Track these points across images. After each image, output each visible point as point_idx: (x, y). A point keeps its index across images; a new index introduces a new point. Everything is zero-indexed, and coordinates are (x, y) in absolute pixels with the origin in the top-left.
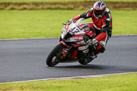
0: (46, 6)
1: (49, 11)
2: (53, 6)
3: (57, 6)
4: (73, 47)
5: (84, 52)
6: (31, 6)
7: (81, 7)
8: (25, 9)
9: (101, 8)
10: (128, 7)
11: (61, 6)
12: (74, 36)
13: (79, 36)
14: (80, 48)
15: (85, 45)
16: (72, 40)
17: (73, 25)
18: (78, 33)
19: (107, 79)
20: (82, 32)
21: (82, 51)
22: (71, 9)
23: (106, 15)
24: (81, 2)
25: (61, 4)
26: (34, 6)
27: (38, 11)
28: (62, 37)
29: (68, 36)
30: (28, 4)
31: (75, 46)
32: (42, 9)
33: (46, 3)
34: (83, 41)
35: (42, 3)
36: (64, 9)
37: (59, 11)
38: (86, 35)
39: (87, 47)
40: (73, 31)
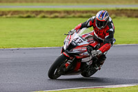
4: (76, 58)
5: (88, 63)
9: (104, 19)
12: (77, 46)
13: (82, 46)
14: (84, 60)
15: (89, 56)
16: (75, 51)
17: (76, 36)
18: (82, 44)
20: (86, 43)
21: (85, 63)
28: (65, 48)
29: (71, 46)
31: (78, 57)
34: (87, 52)
39: (91, 58)
40: (77, 41)
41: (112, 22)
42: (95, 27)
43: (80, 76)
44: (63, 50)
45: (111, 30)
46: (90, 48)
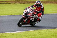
5: (33, 20)
9: (39, 3)
12: (28, 14)
13: (30, 14)
14: (31, 19)
15: (33, 18)
17: (28, 10)
28: (24, 15)
29: (26, 14)
31: (29, 18)
34: (32, 16)
38: (33, 13)
39: (34, 18)
40: (28, 12)
43: (30, 25)
44: (23, 15)
45: (42, 8)
46: (33, 14)
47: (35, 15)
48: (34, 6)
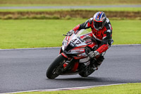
0: (32, 16)
1: (34, 20)
2: (39, 16)
3: (42, 15)
4: (74, 59)
5: (85, 64)
6: (16, 16)
7: (68, 17)
8: (10, 18)
9: (101, 20)
10: (116, 16)
11: (47, 16)
12: (75, 47)
13: (80, 47)
14: (81, 61)
16: (73, 52)
17: (74, 37)
18: (80, 45)
19: (94, 91)
20: (84, 44)
21: (83, 63)
22: (58, 18)
23: (107, 26)
24: (67, 11)
25: (47, 13)
26: (19, 15)
27: (23, 20)
28: (63, 49)
29: (69, 47)
30: (13, 13)
31: (76, 58)
32: (28, 18)
33: (32, 13)
34: (85, 54)
35: (28, 13)
36: (50, 19)
37: (45, 20)
38: (88, 46)
39: (88, 58)
40: (75, 43)
41: (109, 23)
42: (93, 29)
43: (77, 76)
47: (93, 50)
48: (87, 26)
